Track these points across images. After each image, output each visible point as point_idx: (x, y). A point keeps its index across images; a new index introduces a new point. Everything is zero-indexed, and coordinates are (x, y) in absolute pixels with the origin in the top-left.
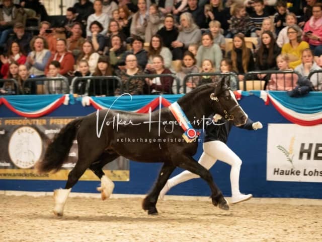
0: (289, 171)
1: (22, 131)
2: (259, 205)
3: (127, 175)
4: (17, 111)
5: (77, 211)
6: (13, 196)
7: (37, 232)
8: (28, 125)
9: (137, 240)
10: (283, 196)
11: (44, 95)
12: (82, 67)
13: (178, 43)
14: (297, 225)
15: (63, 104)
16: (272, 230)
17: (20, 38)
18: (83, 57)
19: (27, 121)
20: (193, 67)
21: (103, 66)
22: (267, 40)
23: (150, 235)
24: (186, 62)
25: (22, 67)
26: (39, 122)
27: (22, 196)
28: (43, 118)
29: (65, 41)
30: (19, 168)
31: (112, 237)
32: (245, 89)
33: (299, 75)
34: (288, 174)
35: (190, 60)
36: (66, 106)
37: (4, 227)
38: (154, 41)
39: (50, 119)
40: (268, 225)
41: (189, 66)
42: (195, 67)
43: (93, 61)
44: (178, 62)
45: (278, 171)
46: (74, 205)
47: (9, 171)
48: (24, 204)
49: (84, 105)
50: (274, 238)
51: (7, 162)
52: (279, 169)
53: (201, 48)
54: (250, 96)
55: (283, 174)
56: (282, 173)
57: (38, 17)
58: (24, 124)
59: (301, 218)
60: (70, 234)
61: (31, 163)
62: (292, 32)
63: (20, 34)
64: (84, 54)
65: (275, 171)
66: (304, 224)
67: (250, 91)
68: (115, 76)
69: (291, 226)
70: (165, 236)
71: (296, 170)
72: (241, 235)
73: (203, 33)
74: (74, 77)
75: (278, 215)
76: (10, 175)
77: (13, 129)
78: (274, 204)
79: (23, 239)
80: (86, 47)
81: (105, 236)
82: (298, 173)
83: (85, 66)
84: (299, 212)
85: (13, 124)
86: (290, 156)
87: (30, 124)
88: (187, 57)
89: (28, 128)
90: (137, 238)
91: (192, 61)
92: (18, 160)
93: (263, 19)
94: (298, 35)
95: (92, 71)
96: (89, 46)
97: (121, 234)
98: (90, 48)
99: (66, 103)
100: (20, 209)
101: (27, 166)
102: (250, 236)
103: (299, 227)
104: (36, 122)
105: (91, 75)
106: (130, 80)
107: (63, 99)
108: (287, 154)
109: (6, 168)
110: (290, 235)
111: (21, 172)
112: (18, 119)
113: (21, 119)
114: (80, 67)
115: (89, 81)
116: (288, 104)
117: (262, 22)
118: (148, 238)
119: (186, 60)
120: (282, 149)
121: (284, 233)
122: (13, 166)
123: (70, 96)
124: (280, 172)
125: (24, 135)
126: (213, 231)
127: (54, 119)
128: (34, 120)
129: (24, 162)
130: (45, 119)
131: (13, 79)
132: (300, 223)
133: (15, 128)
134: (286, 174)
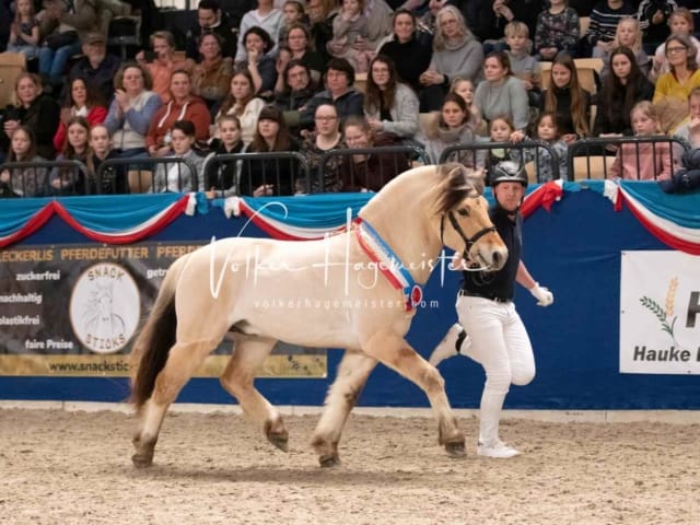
0: (666, 352)
1: (98, 273)
2: (602, 426)
3: (321, 365)
4: (87, 229)
5: (211, 446)
6: (81, 413)
7: (120, 494)
8: (110, 260)
9: (324, 509)
10: (654, 405)
11: (142, 195)
12: (225, 130)
13: (432, 75)
14: (669, 471)
15: (183, 213)
16: (613, 482)
17: (95, 66)
18: (231, 106)
19: (106, 251)
20: (462, 127)
21: (270, 128)
22: (622, 67)
23: (354, 497)
24: (447, 117)
25: (98, 131)
26: (132, 254)
27: (100, 414)
28: (141, 243)
29: (189, 73)
30: (92, 353)
31: (274, 504)
32: (571, 176)
33: (686, 146)
34: (665, 359)
35: (455, 111)
36: (188, 217)
37: (53, 485)
38: (377, 70)
39: (156, 246)
40: (609, 472)
41: (454, 124)
42: (468, 127)
43: (252, 116)
44: (432, 116)
45: (643, 353)
46: (208, 433)
47: (72, 359)
48: (101, 432)
49: (228, 215)
50: (610, 502)
51: (67, 340)
52: (644, 348)
53: (481, 85)
54: (583, 191)
55: (654, 359)
56: (653, 356)
57: (137, 15)
58: (101, 258)
59: (683, 454)
60: (189, 498)
61: (118, 341)
62: (676, 49)
63: (96, 57)
64: (233, 100)
65: (637, 353)
66: (683, 469)
67: (581, 180)
68: (294, 153)
69: (656, 473)
70: (385, 500)
71: (682, 351)
72: (545, 496)
73: (488, 51)
74: (208, 152)
75: (635, 449)
76: (73, 367)
77: (78, 270)
78: (634, 424)
79: (89, 510)
80: (238, 85)
81: (261, 501)
82: (685, 355)
83: (232, 129)
84: (684, 441)
85: (77, 258)
86: (669, 320)
87: (115, 257)
88: (450, 105)
89: (110, 267)
90: (325, 505)
91: (459, 115)
92: (89, 335)
93: (619, 19)
94: (689, 55)
95: (248, 140)
96: (243, 84)
97: (293, 497)
98: (245, 88)
99: (190, 211)
100: (92, 443)
101: (108, 348)
102: (564, 497)
103: (671, 476)
104: (127, 252)
105: (245, 148)
106: (327, 160)
107: (185, 203)
108: (662, 316)
109: (64, 352)
110: (647, 494)
111: (98, 360)
112: (90, 248)
113: (94, 247)
114: (222, 130)
115: (239, 162)
116: (661, 208)
117: (617, 23)
118: (349, 504)
119: (448, 111)
120: (652, 306)
121: (637, 488)
122: (80, 348)
123: (197, 197)
124: (646, 354)
125: (103, 280)
126: (487, 486)
127: (164, 245)
128: (123, 249)
129: (102, 340)
130: (145, 246)
131: (76, 161)
132: (676, 466)
133: (84, 266)
134: (660, 359)
